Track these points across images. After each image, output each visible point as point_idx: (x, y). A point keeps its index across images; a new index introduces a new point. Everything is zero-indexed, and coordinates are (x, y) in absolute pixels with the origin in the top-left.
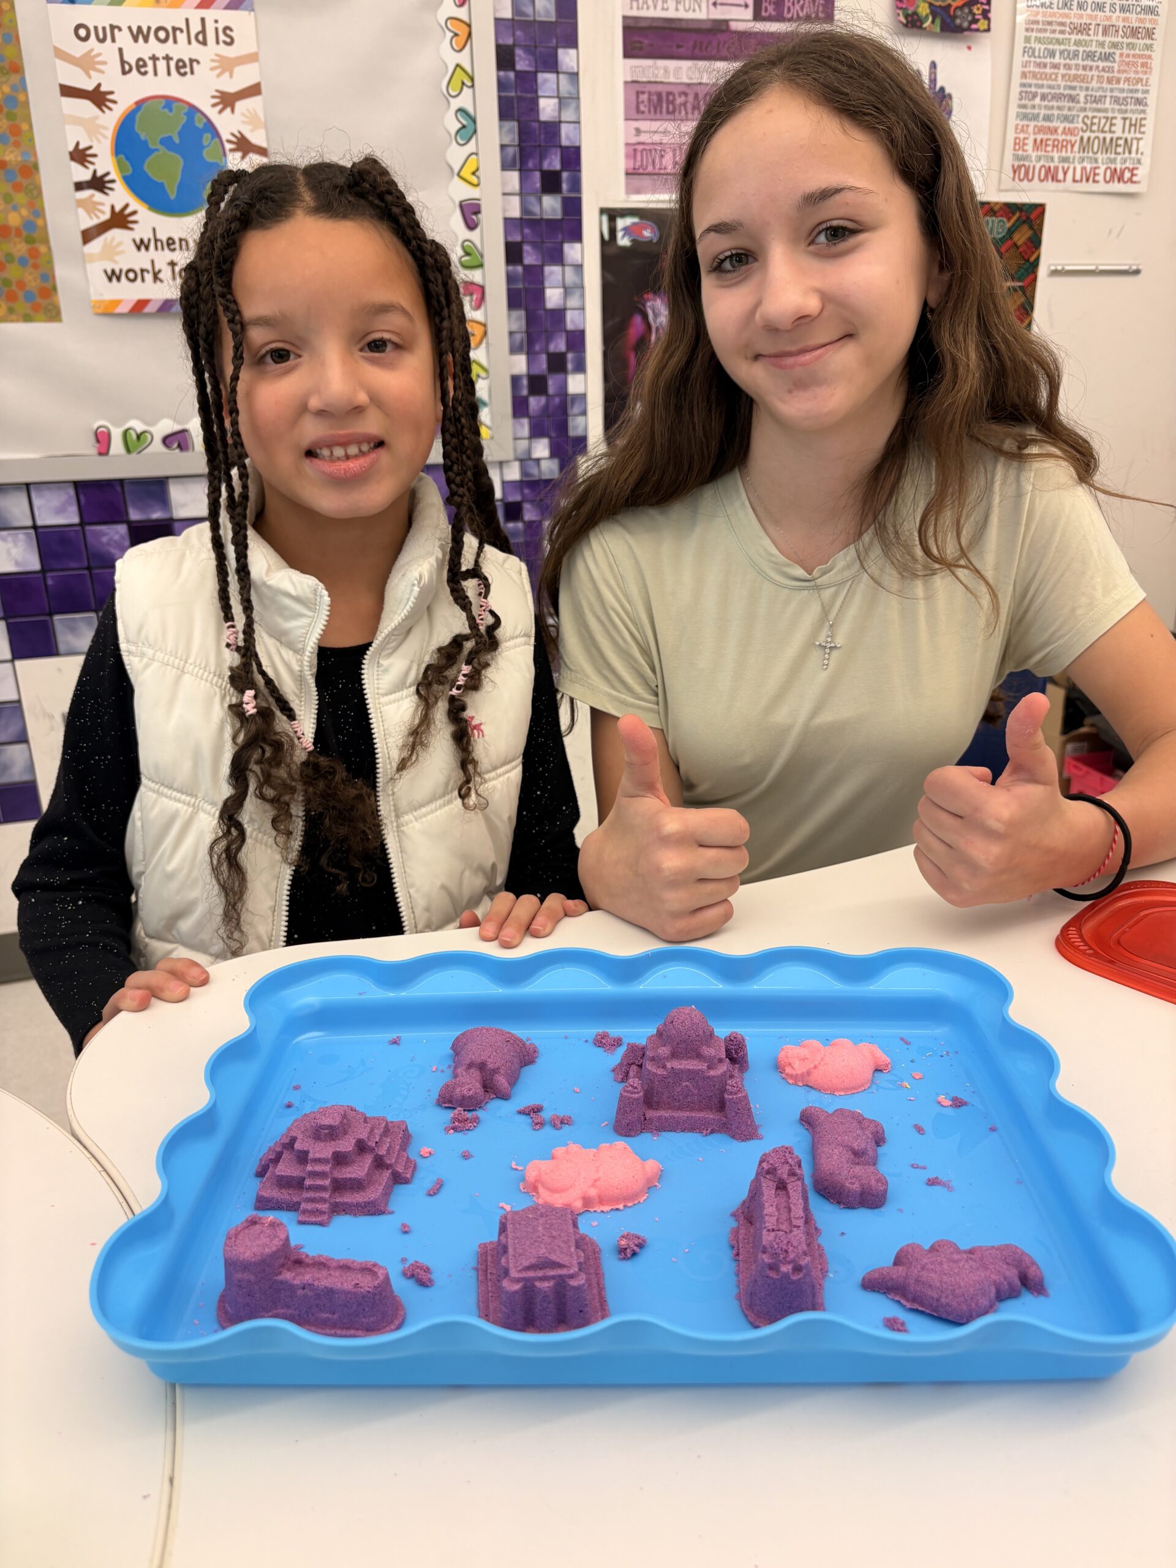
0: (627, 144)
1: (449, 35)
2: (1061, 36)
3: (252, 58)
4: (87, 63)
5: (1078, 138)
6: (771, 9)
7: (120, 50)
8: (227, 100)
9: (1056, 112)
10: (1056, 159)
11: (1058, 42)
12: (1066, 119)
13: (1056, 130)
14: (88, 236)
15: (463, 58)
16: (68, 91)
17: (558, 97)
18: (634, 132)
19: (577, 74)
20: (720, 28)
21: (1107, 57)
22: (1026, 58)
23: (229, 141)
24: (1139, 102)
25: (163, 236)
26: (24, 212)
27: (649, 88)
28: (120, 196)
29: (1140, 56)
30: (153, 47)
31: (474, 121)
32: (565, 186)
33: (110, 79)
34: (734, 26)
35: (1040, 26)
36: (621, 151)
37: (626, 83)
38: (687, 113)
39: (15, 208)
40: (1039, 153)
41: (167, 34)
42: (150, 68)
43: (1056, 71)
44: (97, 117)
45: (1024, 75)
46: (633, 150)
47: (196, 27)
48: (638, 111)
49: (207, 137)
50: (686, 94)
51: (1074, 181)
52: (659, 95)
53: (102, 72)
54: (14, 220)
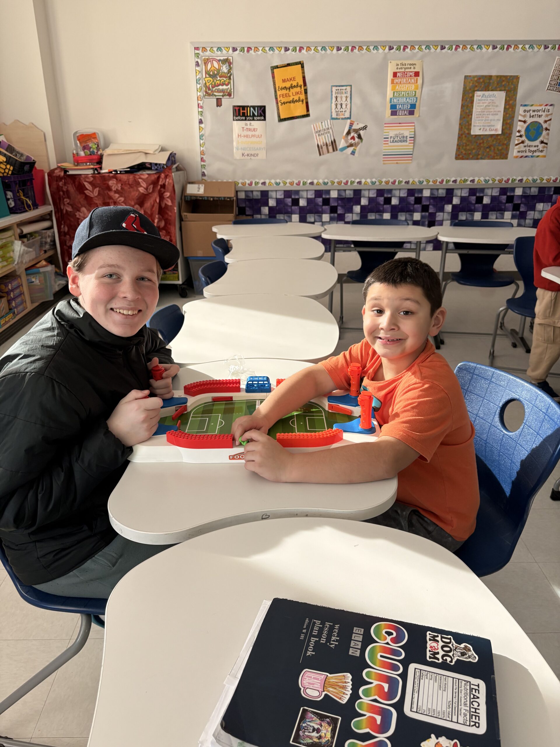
3: (552, 114)
4: (524, 116)
7: (530, 114)
8: (546, 122)
14: (516, 145)
16: (520, 121)
23: (544, 129)
25: (529, 145)
26: (508, 141)
28: (524, 138)
30: (536, 113)
33: (527, 119)
41: (538, 111)
42: (534, 117)
44: (523, 125)
47: (543, 109)
49: (541, 128)
53: (526, 117)
54: (505, 142)
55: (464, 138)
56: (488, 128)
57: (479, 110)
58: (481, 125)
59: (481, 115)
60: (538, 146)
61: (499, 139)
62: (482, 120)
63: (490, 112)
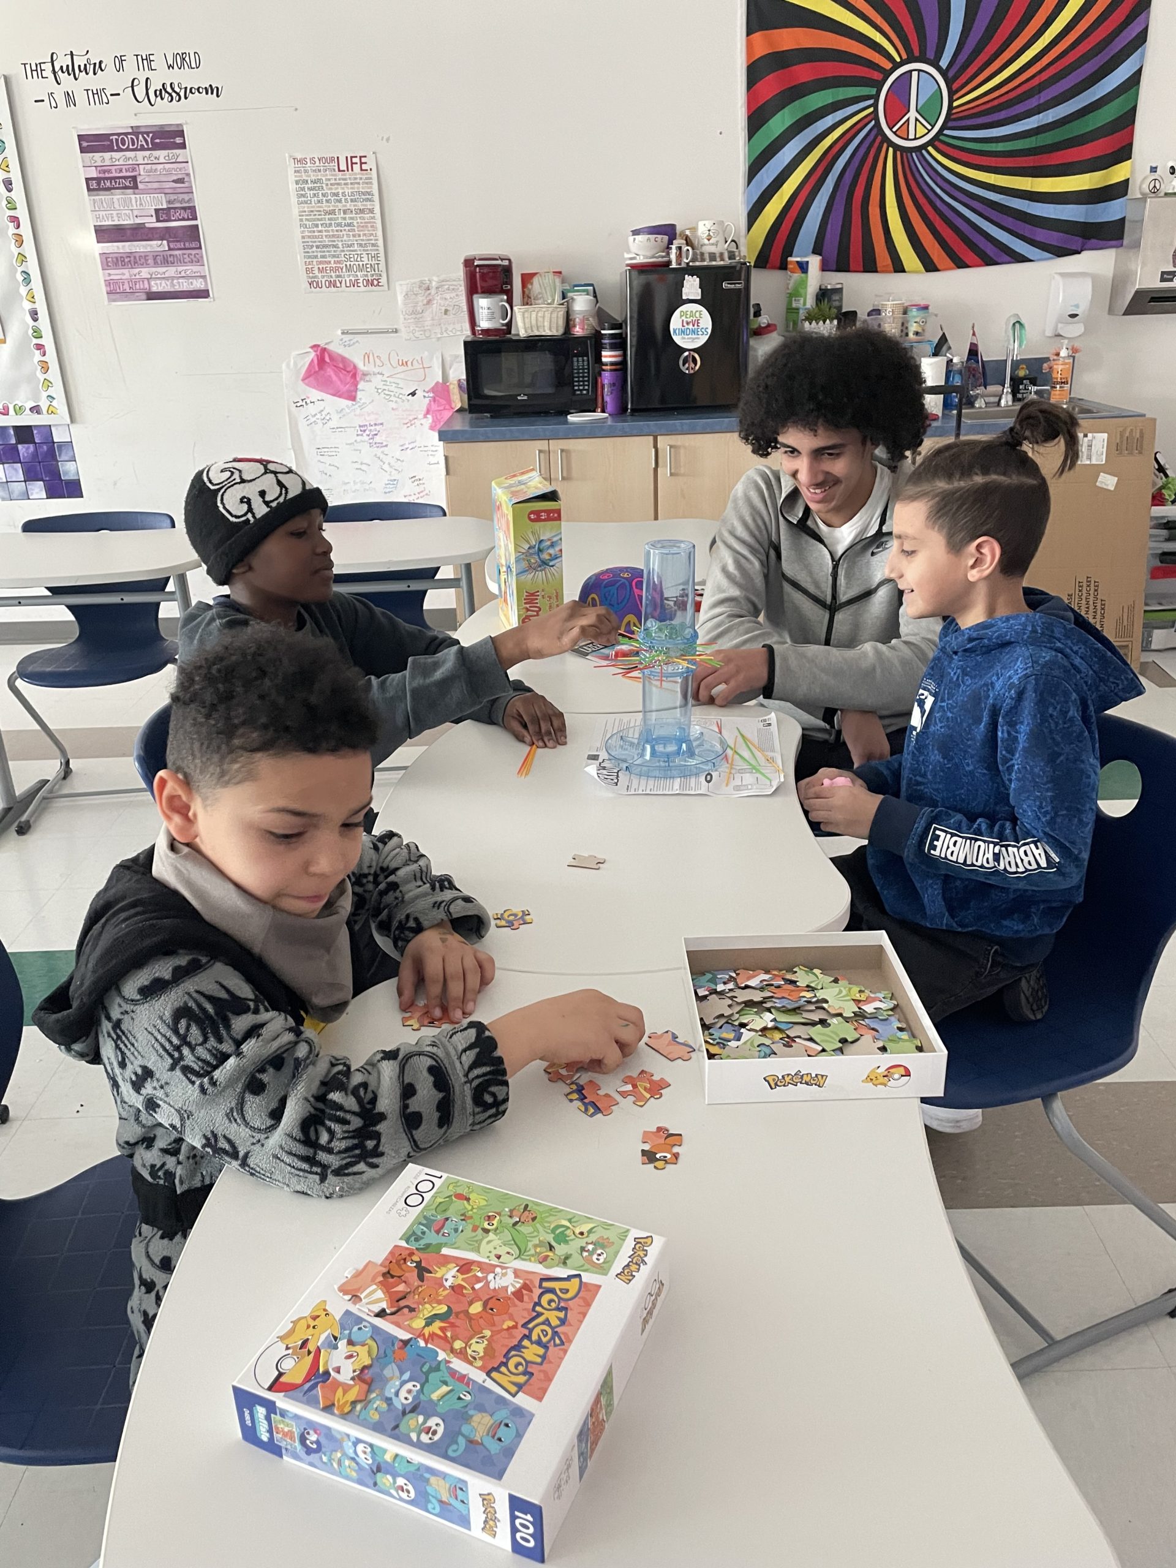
0: (106, 281)
1: (15, 240)
2: (320, 217)
5: (344, 265)
6: (165, 217)
9: (327, 254)
10: (333, 277)
11: (319, 220)
12: (334, 256)
13: (330, 262)
15: (22, 249)
18: (108, 275)
20: (140, 227)
21: (349, 225)
22: (303, 229)
24: (373, 245)
27: (111, 256)
29: (370, 223)
31: (31, 276)
34: (147, 225)
35: (308, 213)
36: (103, 283)
37: (100, 253)
38: (131, 265)
40: (321, 274)
43: (321, 234)
45: (303, 237)
46: (108, 283)
48: (108, 266)
50: (130, 257)
51: (346, 287)
52: (117, 258)
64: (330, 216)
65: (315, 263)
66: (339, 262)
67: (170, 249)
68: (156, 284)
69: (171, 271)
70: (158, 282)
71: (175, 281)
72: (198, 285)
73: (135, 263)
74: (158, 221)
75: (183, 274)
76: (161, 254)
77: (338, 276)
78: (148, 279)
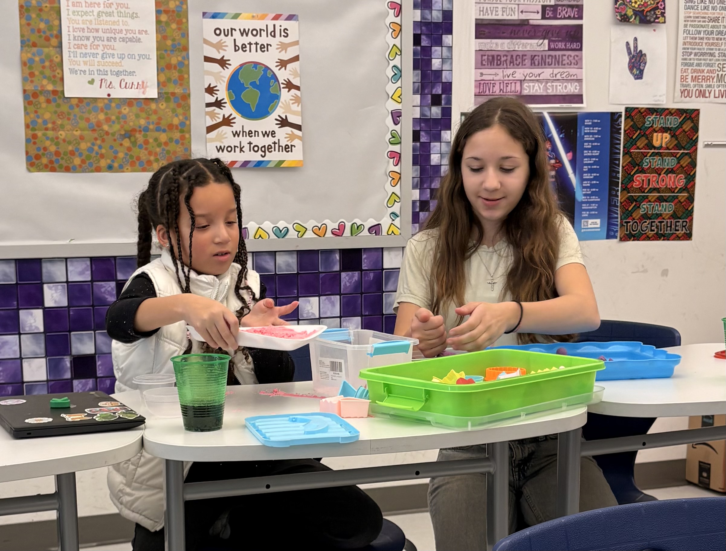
0: (476, 81)
1: (391, 30)
2: (704, 24)
3: (296, 43)
4: (219, 46)
5: (716, 75)
6: (551, 14)
7: (235, 40)
8: (283, 64)
9: (703, 62)
10: (704, 86)
11: (702, 26)
12: (708, 65)
13: (703, 71)
14: (210, 129)
15: (397, 42)
16: (207, 59)
17: (442, 58)
18: (480, 75)
19: (452, 47)
20: (524, 23)
22: (685, 35)
23: (282, 83)
25: (247, 130)
26: (181, 117)
27: (487, 53)
28: (228, 110)
30: (251, 38)
31: (401, 72)
32: (443, 102)
33: (229, 54)
34: (531, 22)
35: (692, 19)
36: (473, 84)
37: (476, 51)
38: (507, 65)
39: (177, 116)
40: (695, 83)
41: (257, 32)
42: (248, 49)
43: (702, 41)
44: (221, 72)
45: (685, 44)
46: (479, 84)
47: (271, 29)
48: (482, 64)
49: (272, 81)
50: (507, 56)
51: (715, 97)
52: (493, 56)
53: (225, 50)
54: (176, 121)
55: (44, 105)
56: (116, 81)
57: (82, 26)
58: (95, 68)
59: (88, 38)
60: (273, 133)
61: (155, 112)
62: (95, 55)
63: (114, 31)
64: (714, 24)
65: (689, 71)
66: (711, 72)
67: (550, 49)
68: (529, 87)
69: (547, 73)
70: (531, 84)
71: (549, 84)
72: (571, 89)
73: (511, 63)
74: (544, 17)
75: (558, 77)
76: (540, 54)
77: (709, 86)
78: (521, 81)
